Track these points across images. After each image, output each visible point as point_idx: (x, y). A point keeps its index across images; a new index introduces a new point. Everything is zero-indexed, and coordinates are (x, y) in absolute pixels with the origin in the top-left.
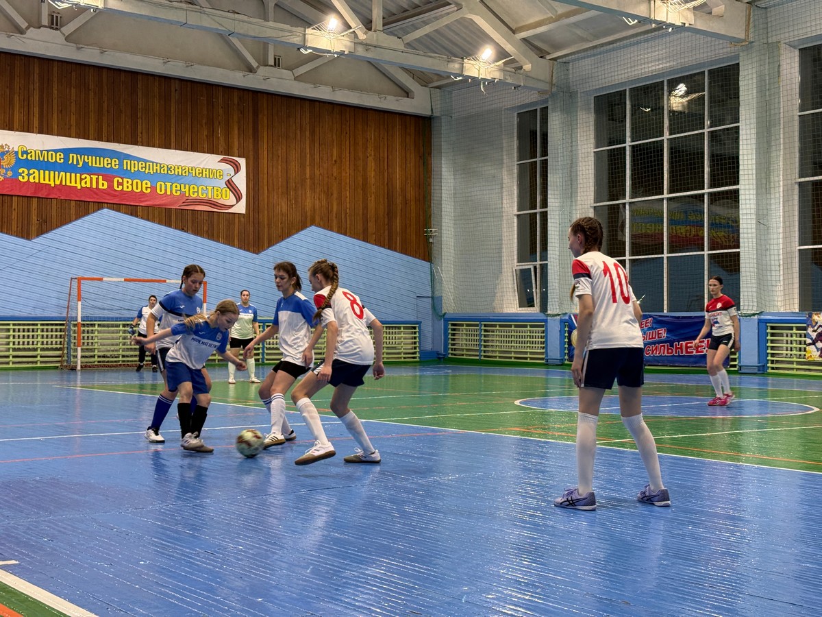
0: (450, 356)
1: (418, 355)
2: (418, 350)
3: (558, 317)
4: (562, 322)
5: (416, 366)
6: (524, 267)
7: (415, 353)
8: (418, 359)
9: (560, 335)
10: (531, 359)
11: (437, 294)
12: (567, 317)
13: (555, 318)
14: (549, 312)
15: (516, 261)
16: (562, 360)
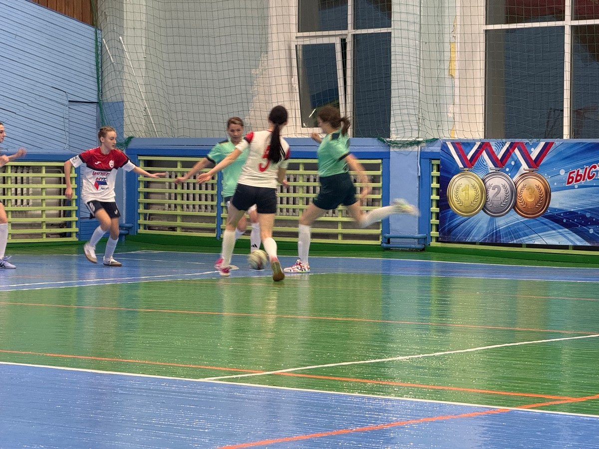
0: (141, 231)
1: (74, 229)
2: (74, 218)
3: (416, 149)
4: (426, 158)
5: (70, 252)
6: (314, 42)
7: (68, 225)
8: (74, 239)
9: (421, 186)
10: (346, 236)
11: (110, 96)
12: (436, 148)
13: (410, 149)
14: (394, 137)
15: (294, 28)
16: (425, 239)
